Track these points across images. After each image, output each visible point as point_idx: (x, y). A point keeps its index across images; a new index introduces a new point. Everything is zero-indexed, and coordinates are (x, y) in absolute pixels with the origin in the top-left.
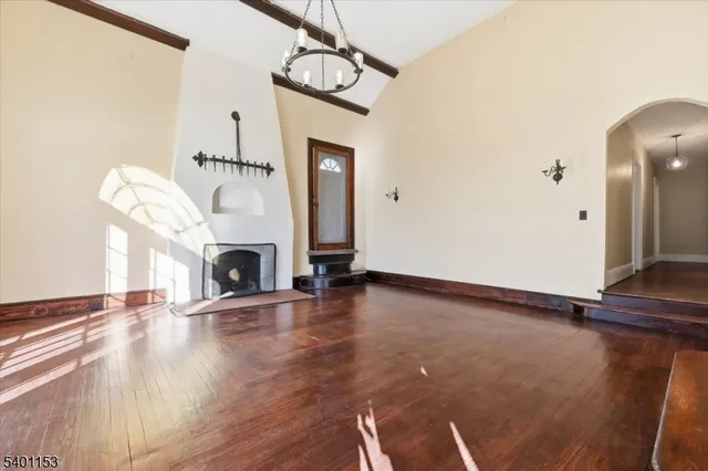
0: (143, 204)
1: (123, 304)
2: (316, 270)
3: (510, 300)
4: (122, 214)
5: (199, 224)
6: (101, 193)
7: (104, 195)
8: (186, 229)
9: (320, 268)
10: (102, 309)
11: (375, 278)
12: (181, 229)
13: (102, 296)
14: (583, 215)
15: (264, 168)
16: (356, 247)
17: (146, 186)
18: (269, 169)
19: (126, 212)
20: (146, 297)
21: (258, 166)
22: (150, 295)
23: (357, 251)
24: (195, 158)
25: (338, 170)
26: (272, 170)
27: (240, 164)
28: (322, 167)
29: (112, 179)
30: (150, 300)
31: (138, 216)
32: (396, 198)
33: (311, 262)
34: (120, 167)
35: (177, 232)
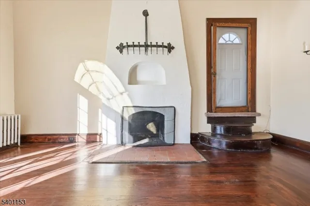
0: (95, 83)
1: (85, 141)
2: (214, 130)
4: (85, 89)
5: (122, 94)
6: (75, 77)
7: (77, 79)
8: (114, 97)
10: (75, 142)
12: (111, 97)
13: (75, 135)
15: (165, 47)
17: (97, 72)
18: (170, 48)
19: (87, 88)
20: (96, 138)
21: (160, 46)
22: (98, 137)
23: (259, 115)
24: (118, 48)
25: (237, 41)
26: (173, 48)
27: (146, 46)
28: (221, 41)
29: (81, 69)
30: (98, 140)
31: (93, 90)
33: (209, 122)
34: (84, 62)
35: (109, 99)
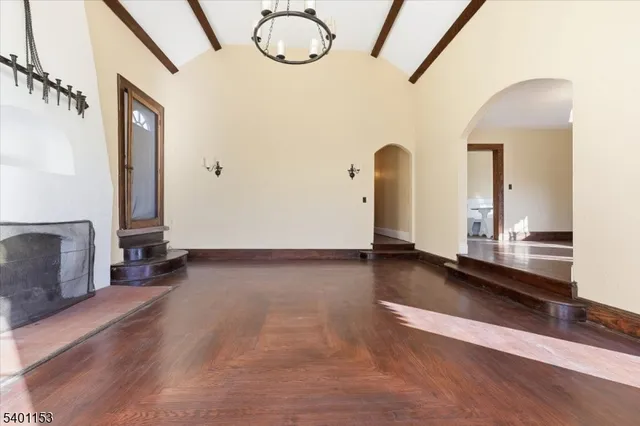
2: (127, 256)
3: (324, 257)
9: (132, 251)
11: (196, 257)
14: (364, 200)
16: (166, 224)
23: (167, 228)
32: (218, 173)
33: (121, 246)
